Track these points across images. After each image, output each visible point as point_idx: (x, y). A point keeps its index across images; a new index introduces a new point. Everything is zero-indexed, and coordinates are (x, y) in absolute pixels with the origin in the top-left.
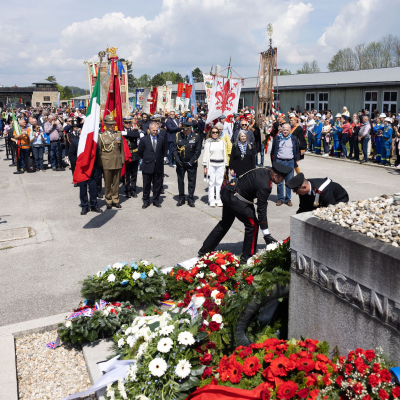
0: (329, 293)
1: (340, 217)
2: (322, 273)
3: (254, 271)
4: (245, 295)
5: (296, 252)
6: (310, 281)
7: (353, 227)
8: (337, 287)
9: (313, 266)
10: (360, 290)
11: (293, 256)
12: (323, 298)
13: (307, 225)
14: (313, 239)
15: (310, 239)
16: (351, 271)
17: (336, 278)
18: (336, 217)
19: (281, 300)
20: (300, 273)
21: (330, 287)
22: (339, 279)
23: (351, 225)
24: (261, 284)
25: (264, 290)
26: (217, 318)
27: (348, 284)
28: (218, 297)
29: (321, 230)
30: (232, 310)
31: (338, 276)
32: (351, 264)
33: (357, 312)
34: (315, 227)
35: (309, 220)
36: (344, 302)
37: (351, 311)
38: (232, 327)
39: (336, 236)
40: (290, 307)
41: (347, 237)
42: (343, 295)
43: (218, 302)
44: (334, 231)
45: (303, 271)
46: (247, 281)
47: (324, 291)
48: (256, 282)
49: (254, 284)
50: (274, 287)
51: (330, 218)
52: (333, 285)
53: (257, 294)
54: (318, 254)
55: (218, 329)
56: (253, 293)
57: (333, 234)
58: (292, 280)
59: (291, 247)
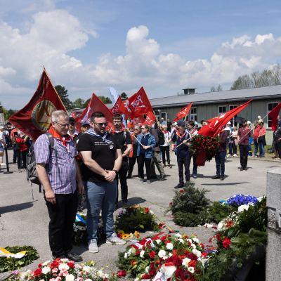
3: (229, 234)
4: (223, 258)
5: (274, 209)
11: (270, 214)
20: (280, 231)
24: (239, 246)
25: (243, 252)
28: (190, 265)
30: (211, 276)
43: (192, 270)
48: (233, 244)
49: (231, 246)
56: (233, 256)
58: (269, 240)
59: (267, 205)
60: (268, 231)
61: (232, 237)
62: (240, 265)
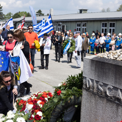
0: (103, 97)
1: (111, 55)
2: (100, 87)
3: (62, 88)
4: (56, 100)
5: (86, 78)
6: (93, 93)
7: (118, 59)
8: (108, 94)
9: (95, 84)
10: (120, 92)
11: (84, 80)
12: (100, 101)
13: (92, 61)
14: (95, 68)
15: (94, 68)
16: (116, 82)
17: (107, 88)
18: (109, 55)
19: (76, 106)
20: (88, 89)
21: (104, 94)
22: (109, 89)
23: (116, 58)
24: (65, 95)
25: (67, 98)
26: (40, 114)
27: (114, 91)
28: (41, 104)
29: (100, 62)
30: (48, 108)
31: (109, 86)
32: (116, 78)
33: (118, 105)
34: (97, 61)
35: (94, 58)
36: (111, 101)
37: (115, 106)
38: (48, 118)
39: (108, 63)
40: (82, 110)
41: (114, 63)
42: (111, 97)
43: (41, 106)
44: (107, 62)
45: (89, 88)
46: (57, 93)
47: (100, 97)
48: (62, 93)
49: (61, 95)
50: (72, 97)
51: (106, 57)
52: (106, 93)
53: (63, 100)
54: (98, 76)
55: (40, 120)
56: (60, 100)
57: (106, 63)
58: (83, 94)
59: (83, 75)
60: (83, 89)
61: (62, 90)
62: (63, 104)
